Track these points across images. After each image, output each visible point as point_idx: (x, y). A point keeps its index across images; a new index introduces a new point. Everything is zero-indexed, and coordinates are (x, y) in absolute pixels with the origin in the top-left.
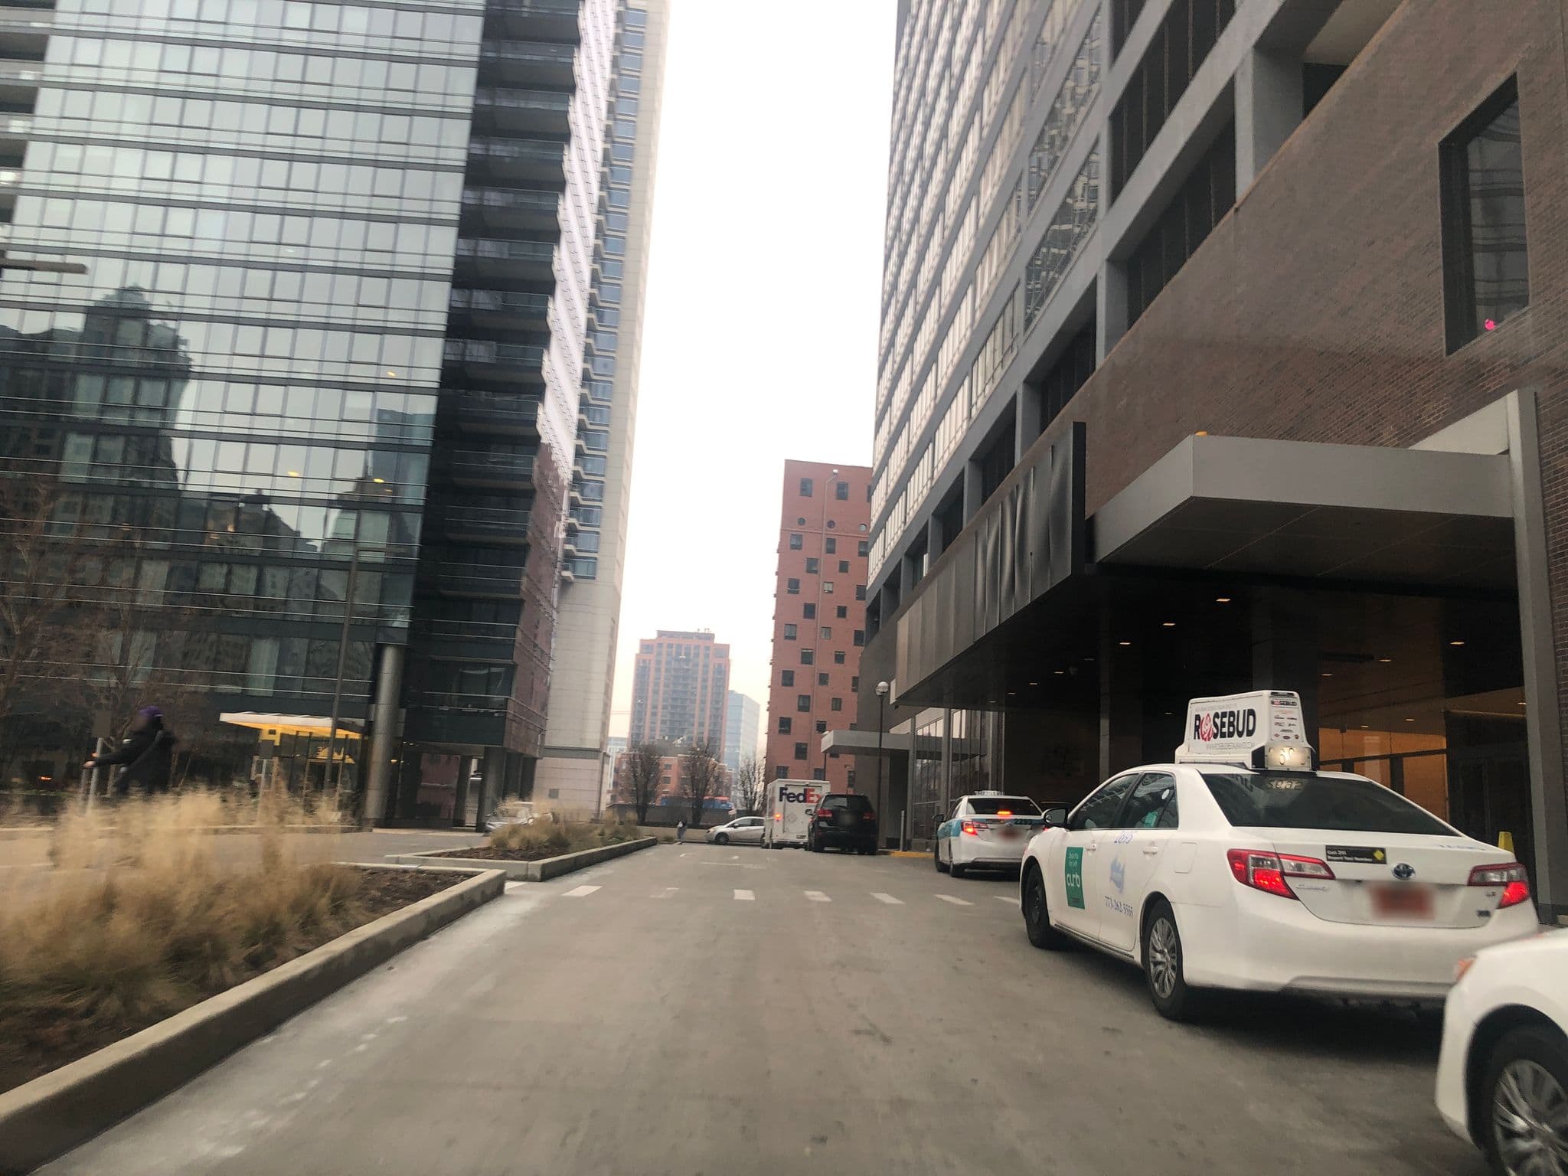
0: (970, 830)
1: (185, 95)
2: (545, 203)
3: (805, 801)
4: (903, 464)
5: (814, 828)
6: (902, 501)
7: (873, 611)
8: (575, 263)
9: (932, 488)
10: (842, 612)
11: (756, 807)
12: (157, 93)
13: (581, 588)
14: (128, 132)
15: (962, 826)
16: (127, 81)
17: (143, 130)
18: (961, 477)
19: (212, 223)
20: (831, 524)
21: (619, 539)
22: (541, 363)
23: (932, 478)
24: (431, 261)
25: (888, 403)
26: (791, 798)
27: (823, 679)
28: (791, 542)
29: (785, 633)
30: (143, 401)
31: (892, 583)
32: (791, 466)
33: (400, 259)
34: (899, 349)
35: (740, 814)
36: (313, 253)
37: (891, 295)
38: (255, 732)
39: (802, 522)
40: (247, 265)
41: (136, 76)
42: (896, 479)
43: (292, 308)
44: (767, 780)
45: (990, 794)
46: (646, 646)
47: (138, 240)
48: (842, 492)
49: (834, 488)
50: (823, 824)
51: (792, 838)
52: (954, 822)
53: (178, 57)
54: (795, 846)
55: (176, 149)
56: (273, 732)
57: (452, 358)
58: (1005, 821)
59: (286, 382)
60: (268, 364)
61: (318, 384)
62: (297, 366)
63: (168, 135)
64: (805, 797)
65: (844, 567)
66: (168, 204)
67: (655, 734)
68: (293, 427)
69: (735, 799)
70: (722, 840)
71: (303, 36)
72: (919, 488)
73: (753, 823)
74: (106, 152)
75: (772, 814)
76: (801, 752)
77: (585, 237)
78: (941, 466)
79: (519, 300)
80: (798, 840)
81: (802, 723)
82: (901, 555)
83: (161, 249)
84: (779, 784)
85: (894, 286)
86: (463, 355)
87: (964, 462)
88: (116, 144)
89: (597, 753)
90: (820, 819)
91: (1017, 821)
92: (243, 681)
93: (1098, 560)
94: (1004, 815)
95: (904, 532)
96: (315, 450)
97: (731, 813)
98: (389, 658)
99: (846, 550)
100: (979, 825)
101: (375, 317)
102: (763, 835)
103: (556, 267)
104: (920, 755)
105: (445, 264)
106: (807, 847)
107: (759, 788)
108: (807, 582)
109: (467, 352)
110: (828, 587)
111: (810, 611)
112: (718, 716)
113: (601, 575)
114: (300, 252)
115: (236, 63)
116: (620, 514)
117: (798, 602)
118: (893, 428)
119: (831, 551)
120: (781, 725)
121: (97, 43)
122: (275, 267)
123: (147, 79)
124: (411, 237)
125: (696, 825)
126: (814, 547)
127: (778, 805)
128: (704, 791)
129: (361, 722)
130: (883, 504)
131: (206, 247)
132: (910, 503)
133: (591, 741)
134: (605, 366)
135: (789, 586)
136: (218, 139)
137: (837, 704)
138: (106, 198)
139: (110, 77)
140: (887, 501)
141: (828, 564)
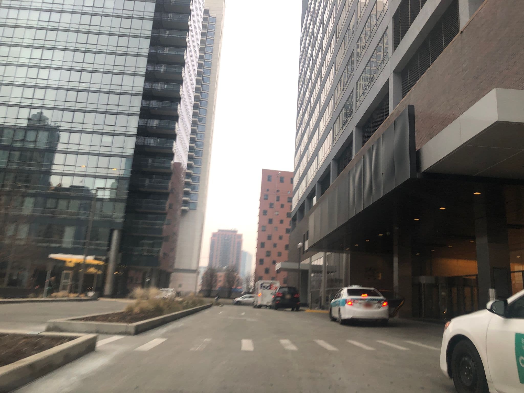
0: (350, 303)
1: (47, 29)
2: (177, 70)
3: (270, 289)
4: (306, 165)
5: (274, 300)
6: (305, 178)
7: (294, 219)
8: (188, 93)
9: (317, 172)
10: (282, 222)
11: (251, 291)
12: (37, 28)
13: (191, 213)
14: (26, 42)
15: (346, 301)
16: (26, 24)
17: (32, 41)
18: (329, 166)
19: (55, 74)
20: (278, 191)
21: (205, 196)
22: (175, 126)
23: (317, 168)
24: (135, 89)
25: (300, 144)
26: (265, 288)
27: (275, 245)
28: (264, 197)
29: (262, 229)
30: (28, 138)
31: (301, 209)
32: (264, 171)
33: (124, 88)
34: (304, 125)
35: (246, 293)
36: (92, 86)
37: (300, 107)
38: (64, 262)
39: (268, 190)
40: (68, 90)
41: (30, 22)
42: (303, 171)
43: (84, 105)
44: (255, 281)
45: (355, 287)
46: (214, 235)
47: (28, 80)
48: (282, 180)
49: (279, 179)
50: (278, 299)
51: (265, 303)
52: (340, 299)
53: (45, 16)
54: (266, 306)
55: (43, 48)
56: (71, 262)
57: (142, 124)
58: (366, 299)
59: (81, 132)
60: (74, 125)
61: (93, 133)
62: (85, 126)
63: (41, 43)
64: (270, 287)
65: (282, 206)
66: (39, 67)
67: (217, 265)
68: (83, 148)
69: (244, 288)
70: (239, 303)
71: (91, 9)
72: (312, 173)
73: (250, 297)
74: (18, 49)
75: (257, 294)
76: (267, 271)
77: (192, 84)
78: (321, 164)
79: (168, 104)
80: (267, 304)
81: (268, 261)
82: (305, 198)
83: (36, 83)
84: (260, 282)
85: (302, 104)
86: (147, 123)
87: (331, 160)
88: (22, 46)
89: (195, 271)
90: (277, 297)
91: (371, 299)
92: (61, 242)
93: (423, 171)
94: (364, 296)
95: (306, 189)
96: (91, 157)
97: (243, 293)
98: (116, 235)
99: (283, 200)
100: (353, 301)
101: (114, 109)
102: (254, 302)
103: (181, 93)
104: (313, 272)
105: (140, 90)
106: (271, 307)
107: (252, 284)
108: (270, 211)
109: (148, 123)
110: (277, 213)
111: (270, 221)
112: (238, 258)
113: (198, 209)
114: (88, 85)
115: (66, 18)
116: (205, 187)
117: (267, 218)
118: (302, 153)
119: (278, 200)
120: (260, 262)
121: (16, 11)
122: (78, 91)
123: (34, 24)
124: (128, 80)
125: (229, 297)
126: (272, 199)
127: (260, 291)
128: (232, 285)
129: (104, 258)
130: (298, 180)
131: (53, 83)
132: (309, 179)
133: (193, 267)
134: (201, 137)
135: (263, 213)
136: (59, 45)
137: (280, 254)
138: (17, 65)
139: (21, 23)
140: (300, 179)
141: (277, 205)
